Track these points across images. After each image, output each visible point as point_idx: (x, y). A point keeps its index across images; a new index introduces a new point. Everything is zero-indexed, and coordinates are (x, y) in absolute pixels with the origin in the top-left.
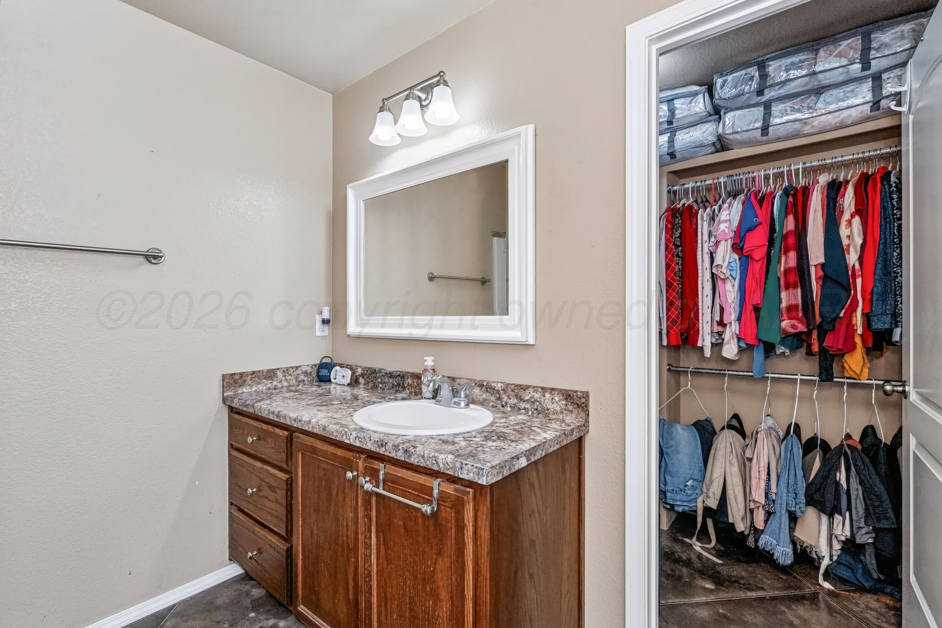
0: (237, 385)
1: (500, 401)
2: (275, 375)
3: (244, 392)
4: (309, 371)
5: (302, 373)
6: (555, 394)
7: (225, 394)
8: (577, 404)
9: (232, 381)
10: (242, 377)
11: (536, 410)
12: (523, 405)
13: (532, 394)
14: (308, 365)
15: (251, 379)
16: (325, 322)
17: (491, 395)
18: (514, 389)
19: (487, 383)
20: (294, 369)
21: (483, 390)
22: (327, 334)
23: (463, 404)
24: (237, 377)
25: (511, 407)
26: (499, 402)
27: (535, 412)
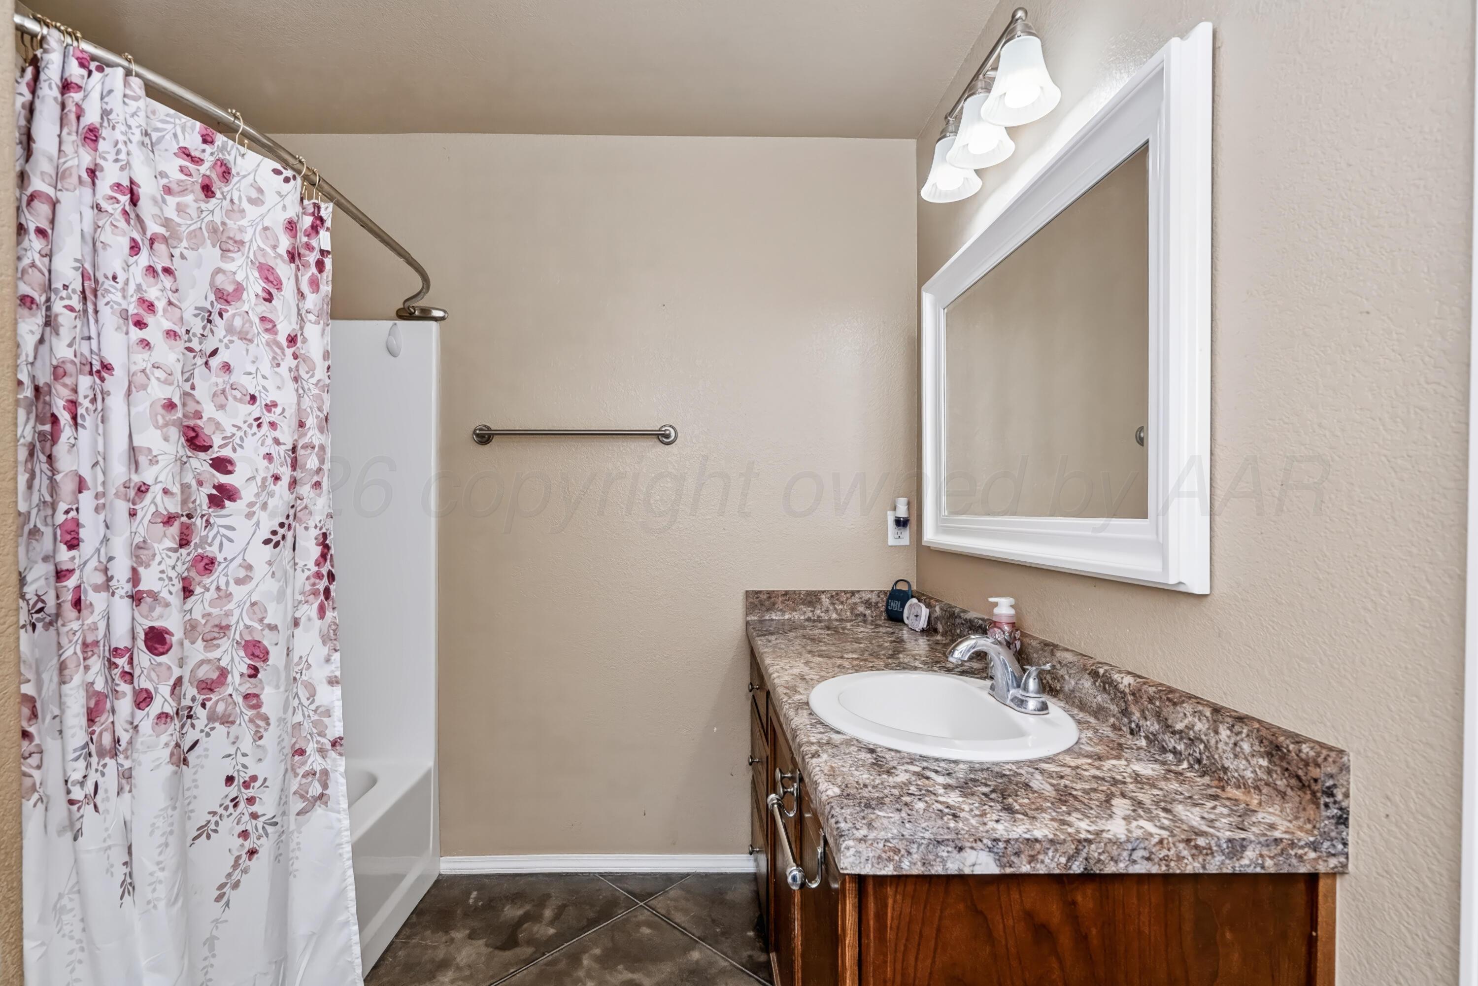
0: (764, 609)
1: (1126, 717)
2: (819, 600)
3: (772, 620)
4: (874, 600)
5: (862, 602)
6: (1241, 733)
7: (748, 619)
8: (1299, 778)
9: (756, 602)
10: (770, 597)
11: (1199, 761)
12: (1171, 742)
13: (1190, 719)
14: (872, 591)
15: (783, 602)
16: (901, 523)
17: (1112, 699)
18: (1153, 697)
19: (1106, 671)
20: (848, 595)
21: (1097, 684)
22: (908, 543)
23: (1032, 704)
24: (764, 597)
25: (1146, 737)
26: (1125, 720)
27: (1196, 767)
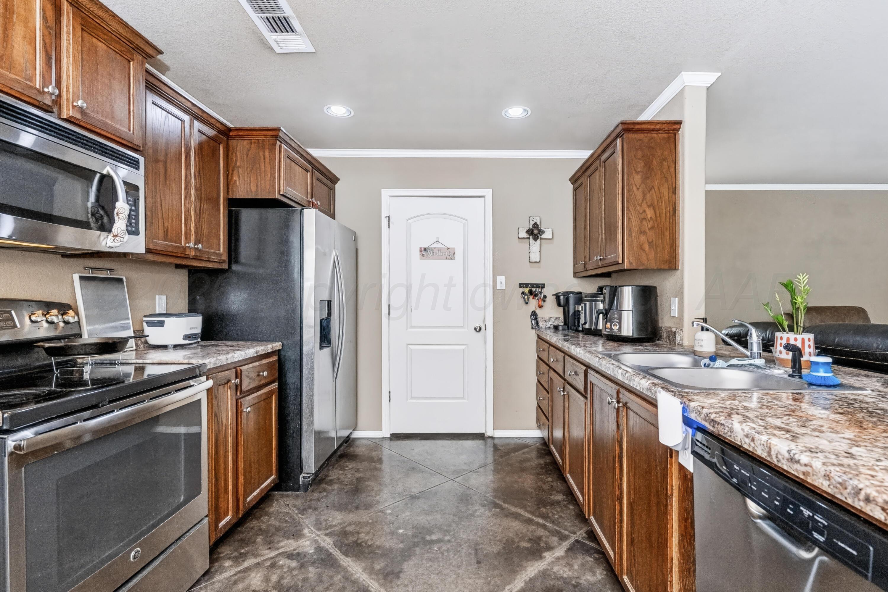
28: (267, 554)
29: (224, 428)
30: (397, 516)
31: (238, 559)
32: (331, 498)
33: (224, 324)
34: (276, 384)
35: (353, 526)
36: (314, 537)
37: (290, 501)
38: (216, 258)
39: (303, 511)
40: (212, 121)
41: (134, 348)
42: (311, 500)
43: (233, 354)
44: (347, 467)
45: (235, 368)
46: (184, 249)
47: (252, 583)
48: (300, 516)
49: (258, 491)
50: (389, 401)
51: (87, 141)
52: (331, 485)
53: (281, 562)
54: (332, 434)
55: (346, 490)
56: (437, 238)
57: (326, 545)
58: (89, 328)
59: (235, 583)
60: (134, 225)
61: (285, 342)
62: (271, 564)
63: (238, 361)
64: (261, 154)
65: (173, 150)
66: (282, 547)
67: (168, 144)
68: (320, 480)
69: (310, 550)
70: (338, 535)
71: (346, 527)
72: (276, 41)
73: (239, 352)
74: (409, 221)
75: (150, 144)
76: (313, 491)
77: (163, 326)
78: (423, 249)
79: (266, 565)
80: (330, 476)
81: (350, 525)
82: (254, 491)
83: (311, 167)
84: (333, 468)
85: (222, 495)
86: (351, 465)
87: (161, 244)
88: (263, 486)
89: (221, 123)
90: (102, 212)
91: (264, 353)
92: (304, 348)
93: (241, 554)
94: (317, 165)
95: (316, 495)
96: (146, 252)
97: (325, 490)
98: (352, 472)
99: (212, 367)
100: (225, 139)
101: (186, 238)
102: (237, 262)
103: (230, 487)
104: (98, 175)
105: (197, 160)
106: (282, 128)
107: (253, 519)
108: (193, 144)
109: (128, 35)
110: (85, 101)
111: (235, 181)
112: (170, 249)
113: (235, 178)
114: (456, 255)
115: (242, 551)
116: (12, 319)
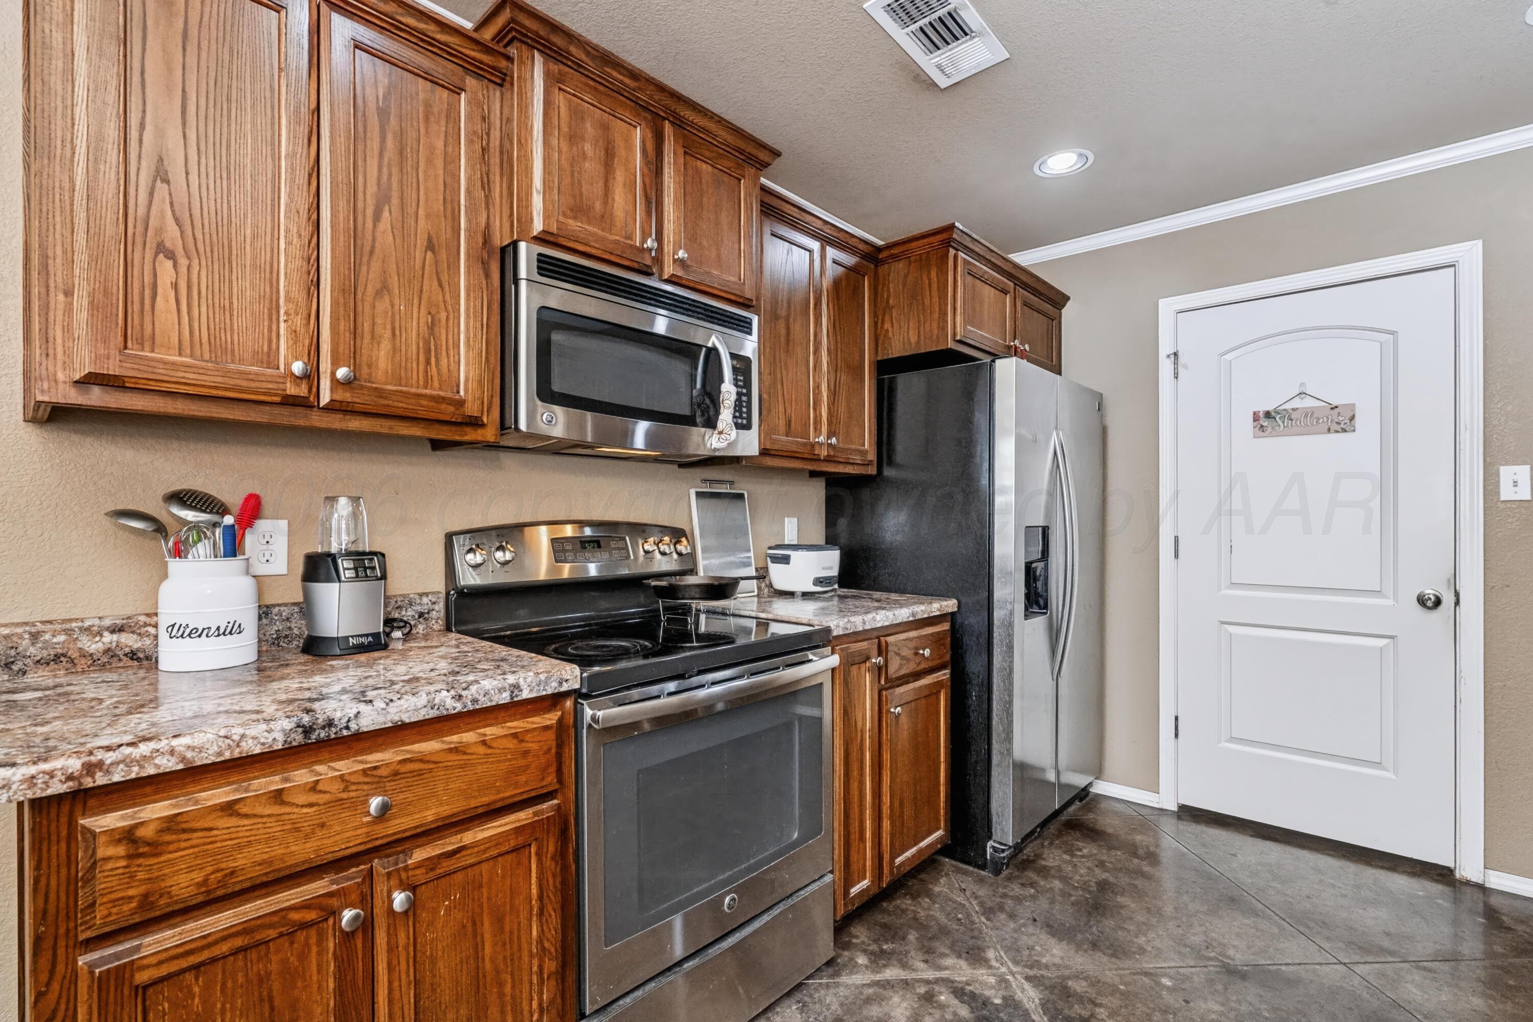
28: (922, 971)
29: (859, 734)
30: (1187, 1002)
31: (879, 958)
32: (1043, 903)
33: (871, 564)
34: (947, 671)
35: (1084, 984)
36: (1004, 974)
37: (968, 883)
38: (858, 459)
39: (989, 912)
40: (853, 242)
41: (756, 593)
42: (1004, 896)
43: (874, 614)
44: (1080, 850)
45: (878, 638)
46: (813, 445)
47: (893, 1014)
48: (983, 919)
49: (914, 850)
50: (1176, 735)
51: (690, 305)
52: (1045, 878)
53: (942, 998)
54: (1051, 776)
55: (1073, 899)
56: (1302, 384)
57: (1025, 1001)
58: (705, 562)
59: (868, 1001)
60: (744, 415)
61: (963, 600)
62: (926, 992)
63: (883, 627)
64: (925, 278)
65: (799, 296)
66: (946, 968)
67: (792, 291)
68: (1023, 860)
69: (995, 997)
70: (1051, 988)
71: (1069, 978)
72: (939, 67)
73: (884, 612)
74: (1228, 357)
75: (766, 294)
76: (1009, 879)
77: (788, 563)
78: (1261, 415)
79: (918, 990)
80: (1044, 859)
81: (1076, 977)
82: (907, 850)
83: (1012, 284)
84: (1051, 844)
85: (855, 844)
86: (1088, 849)
87: (782, 440)
88: (923, 844)
89: (866, 242)
90: (707, 401)
91: (926, 616)
92: (995, 614)
93: (882, 951)
94: (1024, 278)
95: (1016, 889)
96: (760, 453)
97: (1032, 885)
98: (1089, 864)
99: (841, 633)
100: (872, 266)
101: (815, 429)
102: (891, 463)
103: (868, 834)
104: (704, 350)
105: (831, 306)
106: (957, 224)
107: (906, 894)
108: (826, 283)
109: (741, 144)
110: (686, 250)
111: (887, 331)
112: (794, 448)
113: (887, 325)
114: (1358, 421)
115: (885, 947)
116: (626, 548)
